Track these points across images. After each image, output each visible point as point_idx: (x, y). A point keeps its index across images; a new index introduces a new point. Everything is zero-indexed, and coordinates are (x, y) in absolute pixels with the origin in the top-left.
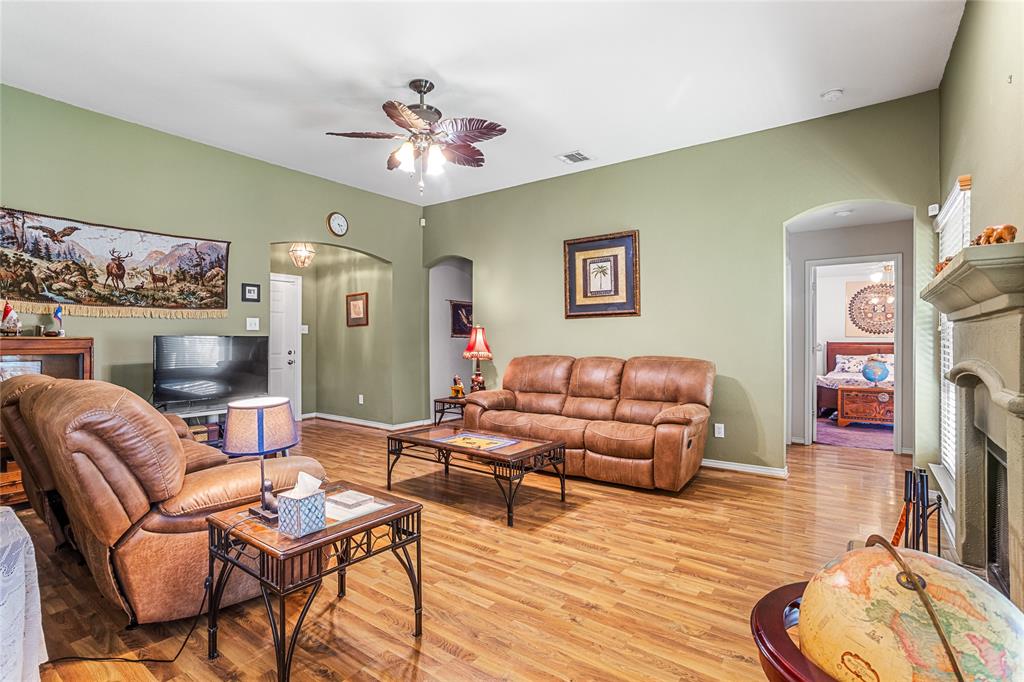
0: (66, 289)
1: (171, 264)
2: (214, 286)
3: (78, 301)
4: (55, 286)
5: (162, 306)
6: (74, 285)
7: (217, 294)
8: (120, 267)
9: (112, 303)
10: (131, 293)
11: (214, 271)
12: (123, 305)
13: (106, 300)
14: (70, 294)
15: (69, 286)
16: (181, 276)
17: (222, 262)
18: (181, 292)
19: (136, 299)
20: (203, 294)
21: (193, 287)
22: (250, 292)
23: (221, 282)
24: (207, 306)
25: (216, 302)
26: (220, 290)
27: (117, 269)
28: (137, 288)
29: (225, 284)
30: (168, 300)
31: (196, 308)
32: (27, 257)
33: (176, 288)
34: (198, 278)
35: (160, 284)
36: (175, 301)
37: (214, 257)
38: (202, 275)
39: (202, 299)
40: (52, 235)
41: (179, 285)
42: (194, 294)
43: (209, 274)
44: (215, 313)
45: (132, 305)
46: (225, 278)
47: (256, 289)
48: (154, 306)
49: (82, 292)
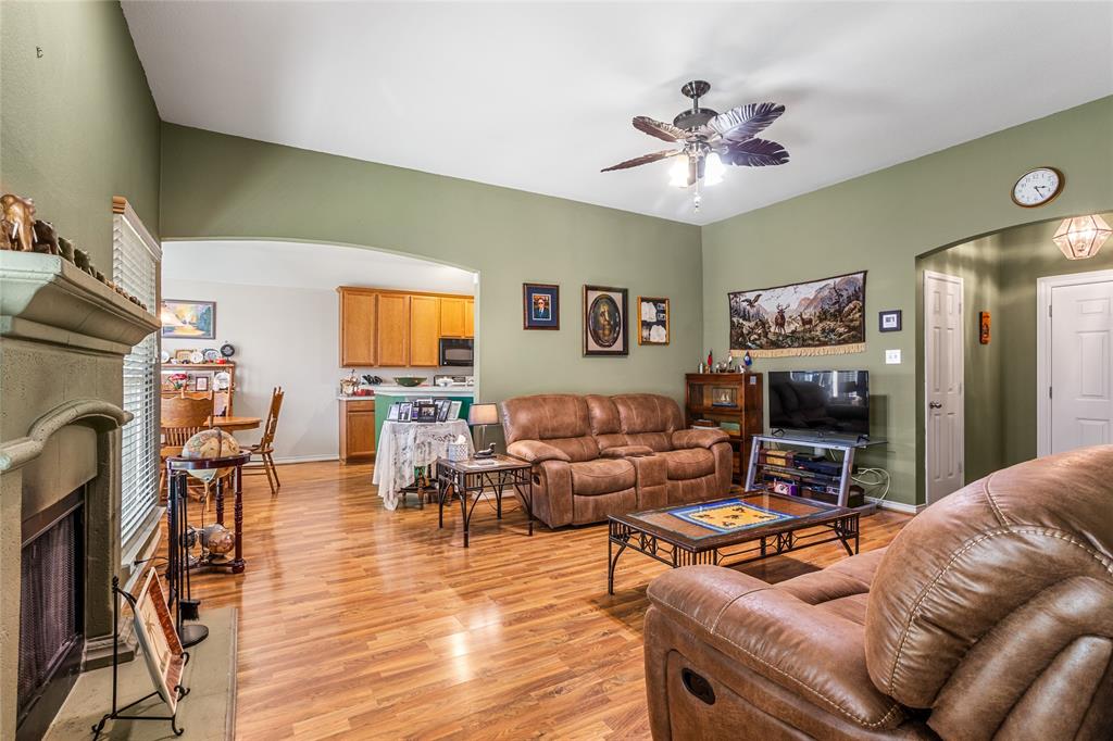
0: (756, 339)
1: (815, 307)
2: (852, 321)
3: (761, 347)
4: (752, 338)
5: (809, 345)
6: (759, 335)
7: (854, 328)
8: (783, 318)
9: (779, 347)
10: (788, 337)
11: (851, 305)
12: (784, 347)
13: (775, 345)
14: (758, 342)
15: (756, 336)
16: (823, 316)
17: (860, 294)
18: (823, 330)
19: (792, 341)
20: (842, 330)
21: (832, 324)
22: (888, 320)
23: (857, 315)
24: (845, 342)
25: (853, 336)
26: (857, 323)
27: (781, 320)
28: (793, 332)
29: (863, 316)
30: (813, 339)
31: (835, 345)
32: (741, 321)
33: (819, 328)
34: (838, 315)
35: (807, 326)
36: (819, 340)
37: (851, 291)
38: (840, 311)
39: (841, 334)
40: (751, 303)
41: (821, 325)
42: (833, 331)
43: (846, 309)
44: (853, 347)
45: (790, 346)
46: (862, 310)
47: (895, 316)
48: (803, 346)
49: (764, 340)
